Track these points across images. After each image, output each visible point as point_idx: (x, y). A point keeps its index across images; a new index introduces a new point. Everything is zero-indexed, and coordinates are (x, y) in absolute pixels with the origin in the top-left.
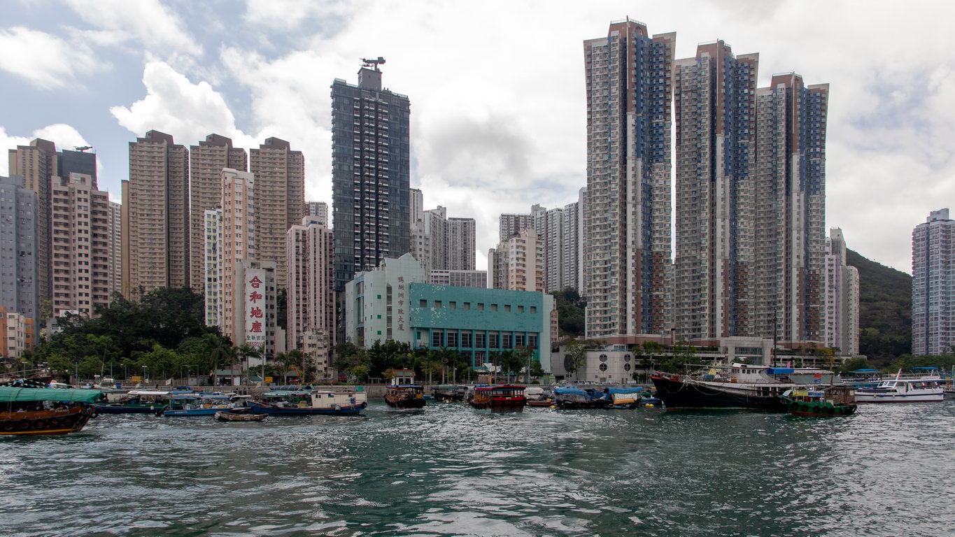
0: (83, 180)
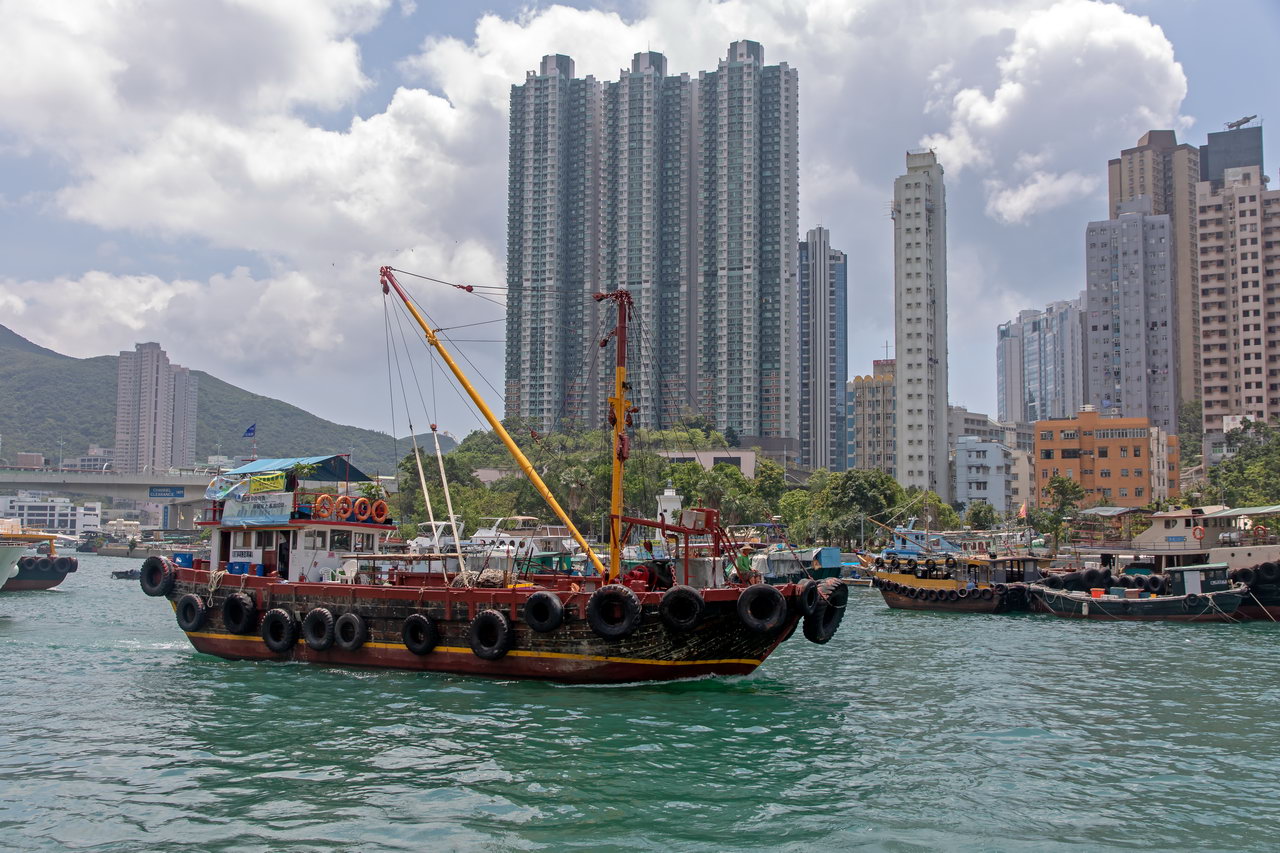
0: (1247, 177)
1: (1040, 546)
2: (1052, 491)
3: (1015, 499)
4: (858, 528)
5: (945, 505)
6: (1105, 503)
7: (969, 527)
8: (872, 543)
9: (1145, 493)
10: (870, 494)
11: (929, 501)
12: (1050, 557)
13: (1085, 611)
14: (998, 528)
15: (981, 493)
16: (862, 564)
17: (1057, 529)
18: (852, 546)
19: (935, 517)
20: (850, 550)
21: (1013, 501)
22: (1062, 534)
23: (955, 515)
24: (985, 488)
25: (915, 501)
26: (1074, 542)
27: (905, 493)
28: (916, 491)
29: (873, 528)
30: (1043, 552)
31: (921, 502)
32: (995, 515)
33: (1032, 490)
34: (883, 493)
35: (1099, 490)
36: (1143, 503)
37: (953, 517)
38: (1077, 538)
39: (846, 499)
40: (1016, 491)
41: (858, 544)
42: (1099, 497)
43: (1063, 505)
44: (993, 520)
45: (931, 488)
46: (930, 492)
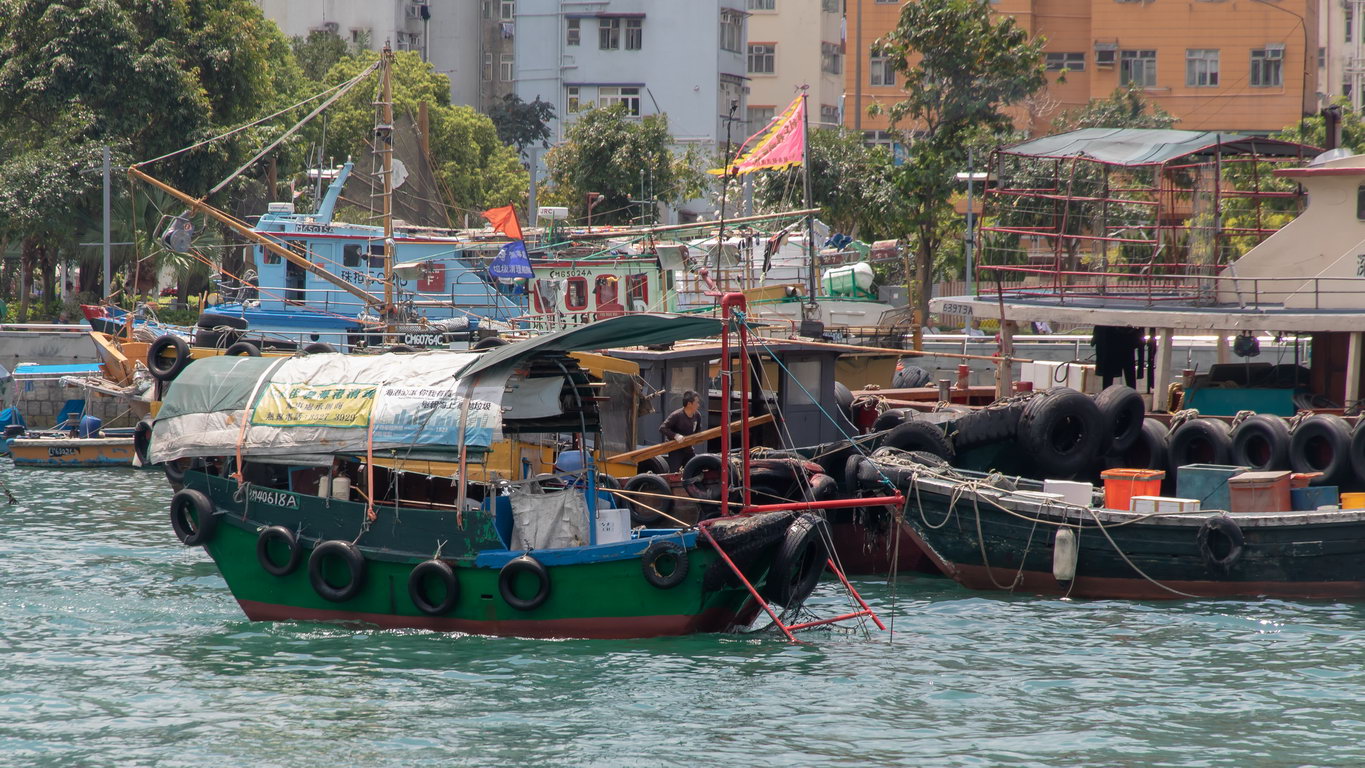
1: (855, 292)
2: (915, 58)
3: (760, 90)
4: (85, 212)
5: (464, 114)
6: (1130, 114)
7: (561, 211)
8: (146, 280)
9: (1291, 74)
10: (140, 60)
11: (399, 94)
12: (895, 339)
13: (1064, 563)
14: (687, 217)
15: (620, 65)
16: (109, 369)
17: (930, 222)
18: (60, 289)
19: (423, 167)
20: (51, 311)
21: (751, 100)
22: (949, 244)
23: (505, 156)
24: (635, 42)
25: (339, 93)
26: (998, 277)
27: (290, 58)
28: (339, 50)
29: (150, 213)
30: (868, 317)
31: (363, 99)
32: (677, 159)
33: (832, 54)
34: (195, 55)
35: (1105, 56)
36: (1279, 114)
37: (498, 167)
38: (1011, 259)
39: (37, 83)
40: (763, 58)
41: (90, 284)
42: (1104, 89)
43: (956, 120)
44: (662, 182)
45: (408, 37)
46: (402, 56)
